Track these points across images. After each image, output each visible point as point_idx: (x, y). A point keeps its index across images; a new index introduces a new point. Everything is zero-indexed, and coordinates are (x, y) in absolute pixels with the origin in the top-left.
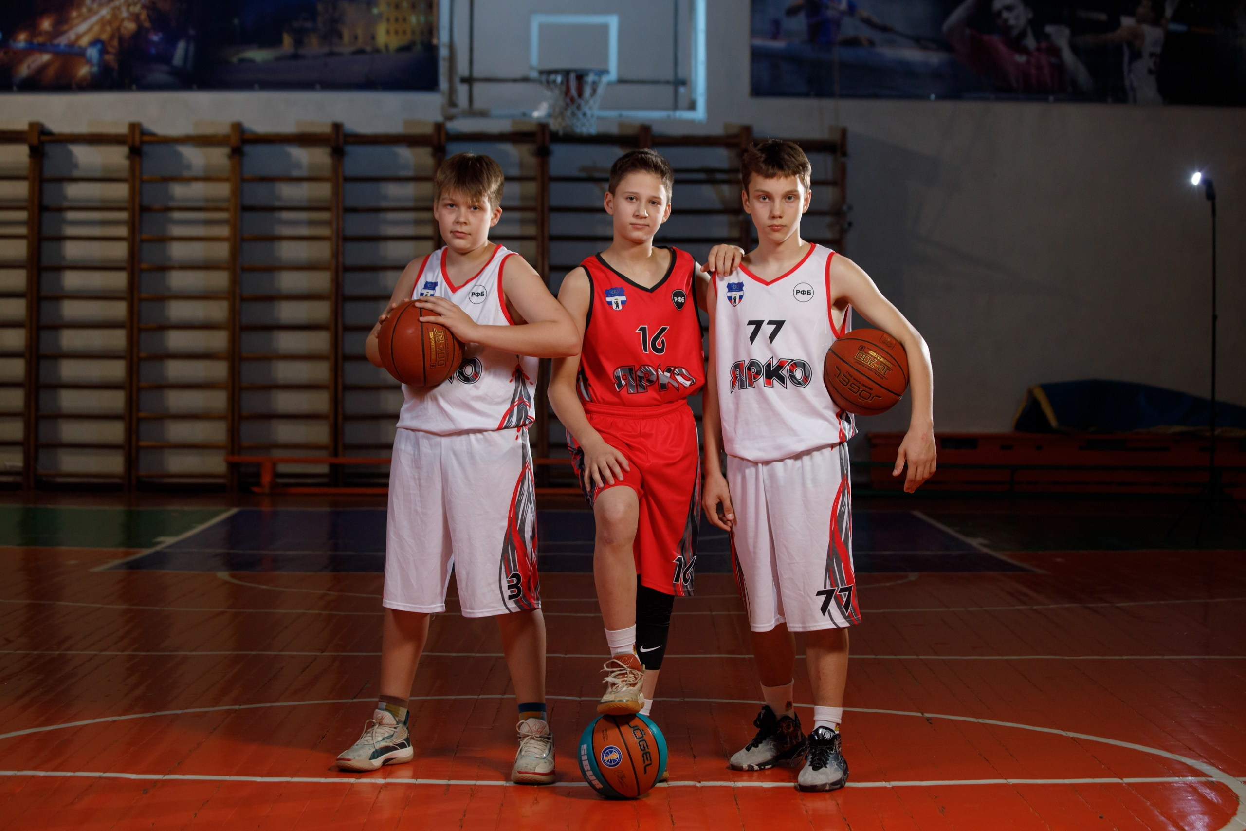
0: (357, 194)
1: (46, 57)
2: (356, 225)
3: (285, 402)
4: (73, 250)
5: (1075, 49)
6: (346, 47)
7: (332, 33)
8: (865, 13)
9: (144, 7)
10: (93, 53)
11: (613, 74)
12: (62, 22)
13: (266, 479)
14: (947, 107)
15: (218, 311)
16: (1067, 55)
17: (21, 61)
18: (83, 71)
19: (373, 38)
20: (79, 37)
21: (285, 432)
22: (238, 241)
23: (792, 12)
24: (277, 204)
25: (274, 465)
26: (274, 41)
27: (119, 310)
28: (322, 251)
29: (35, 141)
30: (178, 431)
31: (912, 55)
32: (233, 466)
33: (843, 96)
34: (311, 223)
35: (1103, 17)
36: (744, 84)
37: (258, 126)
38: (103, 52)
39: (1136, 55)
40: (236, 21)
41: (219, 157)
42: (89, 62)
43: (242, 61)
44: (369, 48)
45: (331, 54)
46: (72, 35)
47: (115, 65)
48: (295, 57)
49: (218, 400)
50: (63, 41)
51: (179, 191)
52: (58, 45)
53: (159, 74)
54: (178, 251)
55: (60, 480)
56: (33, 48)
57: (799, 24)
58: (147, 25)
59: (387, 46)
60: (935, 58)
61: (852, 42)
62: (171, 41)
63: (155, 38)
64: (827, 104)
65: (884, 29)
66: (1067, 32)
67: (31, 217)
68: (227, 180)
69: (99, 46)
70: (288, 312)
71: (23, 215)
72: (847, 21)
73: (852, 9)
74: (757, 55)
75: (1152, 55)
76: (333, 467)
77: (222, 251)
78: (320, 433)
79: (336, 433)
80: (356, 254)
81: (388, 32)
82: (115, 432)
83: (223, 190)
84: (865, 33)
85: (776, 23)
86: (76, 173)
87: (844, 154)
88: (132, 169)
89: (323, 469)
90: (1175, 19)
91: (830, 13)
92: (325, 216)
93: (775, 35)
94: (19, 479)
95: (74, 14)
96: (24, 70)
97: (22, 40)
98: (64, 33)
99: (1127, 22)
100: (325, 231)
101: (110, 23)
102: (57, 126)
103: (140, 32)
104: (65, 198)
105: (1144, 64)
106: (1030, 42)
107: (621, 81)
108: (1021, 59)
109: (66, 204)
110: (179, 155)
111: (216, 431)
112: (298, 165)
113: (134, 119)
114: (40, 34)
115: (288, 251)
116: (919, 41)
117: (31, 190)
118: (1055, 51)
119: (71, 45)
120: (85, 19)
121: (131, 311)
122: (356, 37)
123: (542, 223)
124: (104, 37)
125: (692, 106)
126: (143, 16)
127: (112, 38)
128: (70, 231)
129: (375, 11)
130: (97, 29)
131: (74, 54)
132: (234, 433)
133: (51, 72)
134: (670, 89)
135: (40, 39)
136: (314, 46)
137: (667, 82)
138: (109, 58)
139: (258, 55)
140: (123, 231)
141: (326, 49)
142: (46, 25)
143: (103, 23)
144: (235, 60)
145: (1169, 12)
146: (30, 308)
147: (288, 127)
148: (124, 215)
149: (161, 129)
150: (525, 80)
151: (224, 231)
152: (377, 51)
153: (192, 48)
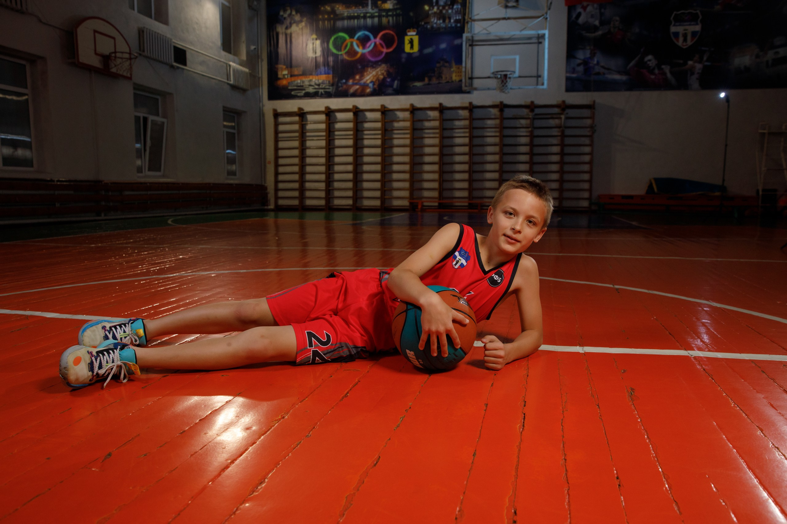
0: (447, 125)
1: (357, 87)
2: (447, 133)
3: (426, 185)
4: (366, 142)
5: (671, 72)
6: (444, 81)
7: (440, 77)
8: (602, 64)
9: (385, 71)
10: (371, 85)
11: (517, 74)
12: (362, 76)
13: (420, 207)
14: (627, 93)
15: (407, 159)
16: (669, 75)
17: (350, 88)
18: (368, 90)
19: (451, 78)
20: (367, 80)
21: (426, 194)
22: (413, 139)
23: (579, 65)
24: (424, 128)
25: (422, 203)
26: (422, 80)
27: (379, 159)
28: (436, 141)
29: (354, 111)
30: (396, 194)
31: (617, 77)
32: (411, 203)
33: (595, 91)
34: (434, 133)
35: (681, 62)
36: (563, 88)
37: (418, 105)
38: (374, 85)
39: (692, 74)
40: (412, 74)
41: (407, 115)
42: (370, 88)
43: (414, 86)
44: (450, 81)
45: (439, 83)
46: (365, 80)
47: (377, 89)
48: (429, 84)
49: (407, 185)
50: (362, 82)
51: (396, 125)
52: (361, 83)
53: (390, 91)
54: (396, 142)
55: (363, 207)
56: (354, 84)
57: (581, 69)
58: (386, 76)
59: (455, 80)
60: (624, 78)
61: (598, 74)
62: (393, 81)
63: (389, 80)
64: (589, 94)
65: (608, 69)
66: (669, 67)
67: (354, 133)
68: (409, 121)
69: (372, 83)
70: (427, 159)
71: (351, 133)
72: (596, 67)
73: (598, 63)
74: (568, 79)
75: (698, 73)
76: (440, 204)
77: (408, 142)
78: (435, 194)
79: (440, 194)
80: (447, 142)
81: (456, 76)
82: (378, 194)
83: (408, 124)
84: (602, 70)
85: (574, 69)
86: (367, 120)
87: (594, 108)
88: (382, 118)
89: (436, 204)
90: (707, 61)
91: (591, 65)
92: (437, 131)
93: (573, 73)
94: (351, 207)
95: (365, 74)
96: (352, 91)
97: (351, 82)
98: (362, 79)
99: (690, 63)
100: (438, 135)
101: (375, 76)
102: (361, 107)
103: (384, 79)
104: (364, 127)
105: (695, 76)
106: (656, 71)
107: (520, 77)
108: (653, 77)
109: (364, 129)
110: (396, 114)
111: (406, 194)
112: (430, 116)
113: (382, 103)
114: (356, 80)
115: (427, 141)
116: (619, 73)
117: (354, 125)
118: (665, 74)
119: (365, 83)
120: (368, 75)
121: (382, 159)
122: (446, 78)
123: (501, 132)
124: (374, 80)
125: (543, 84)
126: (385, 74)
127: (376, 80)
128: (365, 137)
129: (452, 70)
130: (372, 78)
131: (365, 86)
132: (411, 194)
133: (359, 91)
134: (535, 79)
135: (356, 82)
136: (434, 81)
137: (535, 77)
138: (375, 86)
139: (418, 84)
140: (380, 137)
141: (437, 82)
142: (357, 77)
143: (374, 76)
144: (411, 86)
145: (705, 58)
146: (354, 159)
147: (427, 105)
148: (380, 132)
149: (391, 107)
150: (489, 77)
151: (408, 136)
152: (452, 82)
153: (399, 83)
